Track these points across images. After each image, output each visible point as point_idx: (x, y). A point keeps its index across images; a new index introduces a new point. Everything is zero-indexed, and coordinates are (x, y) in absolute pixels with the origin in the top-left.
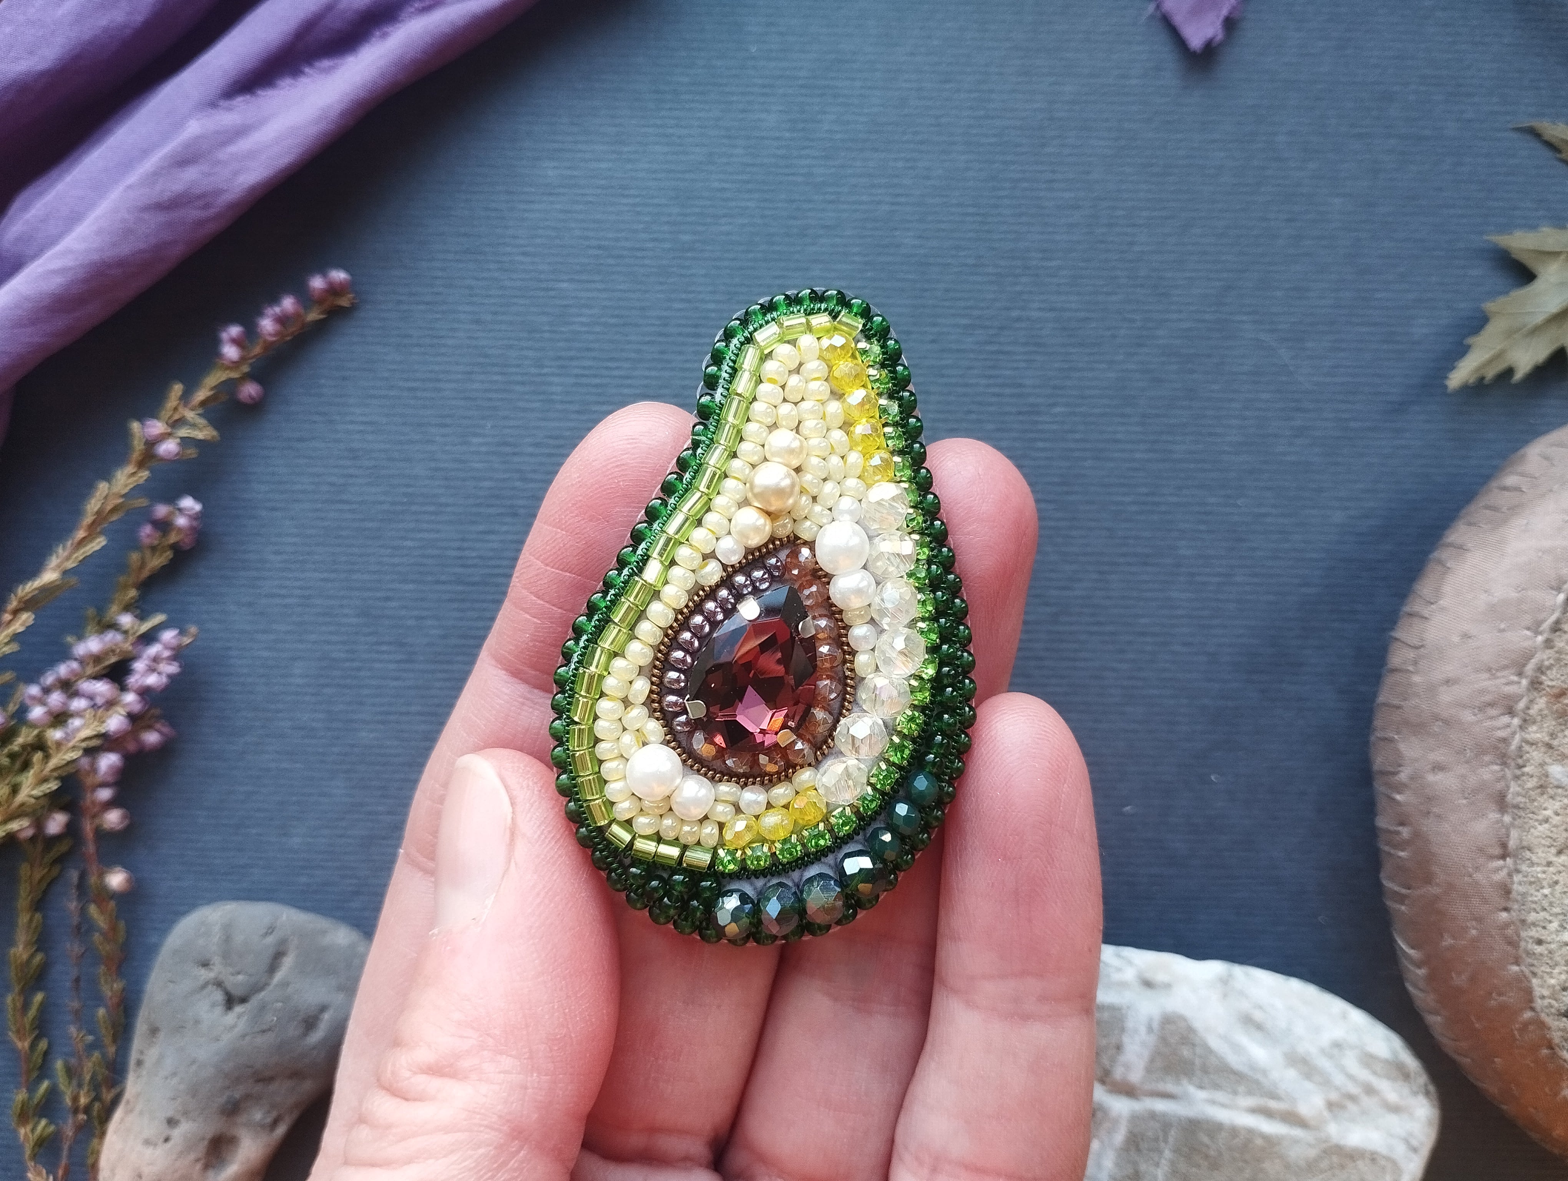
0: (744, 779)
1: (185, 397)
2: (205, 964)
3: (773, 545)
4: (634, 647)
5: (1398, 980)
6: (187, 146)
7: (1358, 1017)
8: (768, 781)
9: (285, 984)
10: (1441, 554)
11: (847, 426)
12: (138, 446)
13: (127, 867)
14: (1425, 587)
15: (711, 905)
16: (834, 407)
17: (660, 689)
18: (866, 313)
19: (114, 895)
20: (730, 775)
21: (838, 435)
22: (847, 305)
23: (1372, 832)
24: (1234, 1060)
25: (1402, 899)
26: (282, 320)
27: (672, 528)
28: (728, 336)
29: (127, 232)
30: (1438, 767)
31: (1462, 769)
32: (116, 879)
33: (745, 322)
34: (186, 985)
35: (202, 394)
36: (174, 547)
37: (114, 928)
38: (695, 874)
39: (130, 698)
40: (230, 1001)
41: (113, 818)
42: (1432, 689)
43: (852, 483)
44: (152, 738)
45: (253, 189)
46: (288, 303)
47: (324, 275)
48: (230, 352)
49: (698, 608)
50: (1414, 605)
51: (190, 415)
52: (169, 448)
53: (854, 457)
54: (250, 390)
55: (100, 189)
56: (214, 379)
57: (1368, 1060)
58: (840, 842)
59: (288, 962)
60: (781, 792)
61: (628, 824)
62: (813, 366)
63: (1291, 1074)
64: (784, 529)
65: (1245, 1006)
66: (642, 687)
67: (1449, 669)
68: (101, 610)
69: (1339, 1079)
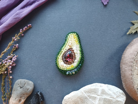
0: (68, 64)
1: (17, 35)
2: (19, 85)
3: (70, 49)
4: (61, 55)
5: (122, 86)
6: (17, 13)
7: (119, 89)
8: (70, 64)
9: (26, 86)
10: (126, 49)
11: (75, 41)
12: (13, 39)
13: (12, 76)
14: (125, 52)
15: (66, 73)
16: (74, 39)
17: (63, 58)
18: (76, 33)
19: (11, 78)
20: (67, 64)
21: (74, 41)
22: (75, 33)
23: (120, 73)
24: (108, 93)
25: (123, 79)
26: (25, 29)
27: (63, 47)
28: (67, 35)
29: (12, 21)
30: (126, 67)
31: (128, 68)
32: (11, 77)
33: (68, 34)
34: (17, 86)
35: (18, 35)
36: (16, 48)
37: (11, 81)
38: (65, 71)
39: (12, 61)
40: (21, 88)
41: (11, 72)
42: (125, 61)
43: (75, 44)
44: (14, 65)
45: (23, 17)
46: (26, 27)
47: (29, 24)
48: (21, 31)
49: (65, 53)
50: (124, 53)
51: (17, 37)
52: (16, 40)
53: (76, 43)
54: (23, 35)
55: (9, 17)
56: (19, 34)
57: (120, 93)
58: (75, 69)
59: (26, 84)
60: (71, 65)
61: (60, 67)
62: (73, 37)
63: (113, 94)
64: (71, 47)
65: (109, 88)
66: (61, 58)
67: (127, 59)
68: (10, 54)
69: (117, 95)
